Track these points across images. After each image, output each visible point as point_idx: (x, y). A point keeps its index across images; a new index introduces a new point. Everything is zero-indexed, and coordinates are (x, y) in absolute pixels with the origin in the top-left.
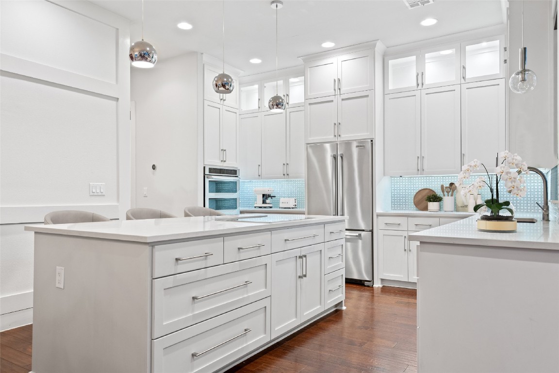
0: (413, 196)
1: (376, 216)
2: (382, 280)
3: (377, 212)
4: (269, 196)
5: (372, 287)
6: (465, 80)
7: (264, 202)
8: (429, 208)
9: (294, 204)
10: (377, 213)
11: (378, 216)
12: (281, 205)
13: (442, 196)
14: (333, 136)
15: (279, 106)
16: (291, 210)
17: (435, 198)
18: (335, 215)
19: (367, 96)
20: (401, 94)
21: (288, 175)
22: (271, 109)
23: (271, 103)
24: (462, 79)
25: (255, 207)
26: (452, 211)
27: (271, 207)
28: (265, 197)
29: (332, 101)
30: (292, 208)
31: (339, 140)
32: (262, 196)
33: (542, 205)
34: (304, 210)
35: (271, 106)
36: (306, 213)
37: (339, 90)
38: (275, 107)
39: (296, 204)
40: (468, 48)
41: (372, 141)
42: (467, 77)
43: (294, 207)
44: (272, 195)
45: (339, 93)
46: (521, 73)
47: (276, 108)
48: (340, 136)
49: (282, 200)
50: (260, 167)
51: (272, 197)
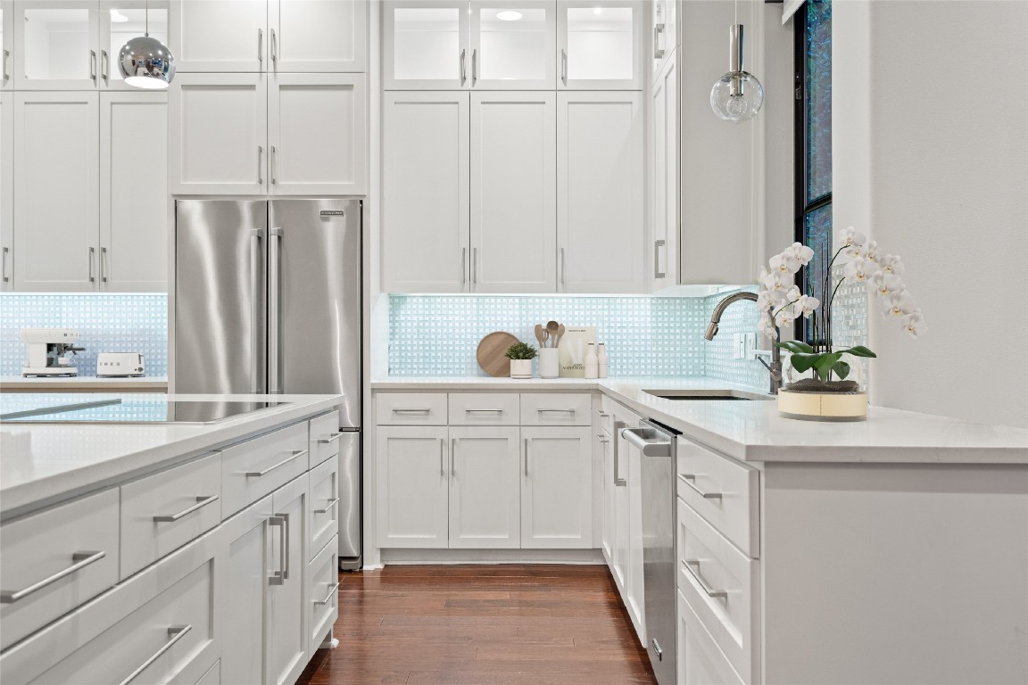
0: (476, 343)
1: (370, 391)
2: (384, 552)
3: (372, 381)
4: (66, 348)
5: (361, 572)
6: (565, 84)
7: (50, 363)
8: (513, 371)
9: (137, 366)
10: (372, 384)
11: (374, 390)
12: (100, 371)
13: (536, 347)
14: (254, 182)
15: (156, 70)
16: (130, 380)
17: (523, 352)
18: (261, 393)
19: (349, 87)
20: (424, 93)
21: (105, 280)
22: (126, 74)
23: (130, 58)
24: (560, 81)
25: (26, 375)
26: (555, 378)
27: (70, 375)
28: (54, 349)
29: (252, 87)
30: (134, 376)
31: (271, 193)
32: (45, 348)
33: (769, 361)
34: (165, 379)
35: (129, 67)
36: (172, 387)
37: (271, 62)
38: (143, 69)
39: (142, 366)
40: (572, 13)
41: (361, 202)
42: (570, 77)
43: (137, 372)
44: (76, 346)
45: (271, 68)
46: (733, 78)
47: (145, 74)
48: (274, 182)
49: (102, 358)
50: (9, 255)
51: (74, 350)
